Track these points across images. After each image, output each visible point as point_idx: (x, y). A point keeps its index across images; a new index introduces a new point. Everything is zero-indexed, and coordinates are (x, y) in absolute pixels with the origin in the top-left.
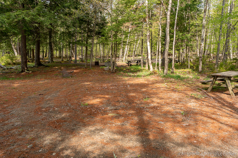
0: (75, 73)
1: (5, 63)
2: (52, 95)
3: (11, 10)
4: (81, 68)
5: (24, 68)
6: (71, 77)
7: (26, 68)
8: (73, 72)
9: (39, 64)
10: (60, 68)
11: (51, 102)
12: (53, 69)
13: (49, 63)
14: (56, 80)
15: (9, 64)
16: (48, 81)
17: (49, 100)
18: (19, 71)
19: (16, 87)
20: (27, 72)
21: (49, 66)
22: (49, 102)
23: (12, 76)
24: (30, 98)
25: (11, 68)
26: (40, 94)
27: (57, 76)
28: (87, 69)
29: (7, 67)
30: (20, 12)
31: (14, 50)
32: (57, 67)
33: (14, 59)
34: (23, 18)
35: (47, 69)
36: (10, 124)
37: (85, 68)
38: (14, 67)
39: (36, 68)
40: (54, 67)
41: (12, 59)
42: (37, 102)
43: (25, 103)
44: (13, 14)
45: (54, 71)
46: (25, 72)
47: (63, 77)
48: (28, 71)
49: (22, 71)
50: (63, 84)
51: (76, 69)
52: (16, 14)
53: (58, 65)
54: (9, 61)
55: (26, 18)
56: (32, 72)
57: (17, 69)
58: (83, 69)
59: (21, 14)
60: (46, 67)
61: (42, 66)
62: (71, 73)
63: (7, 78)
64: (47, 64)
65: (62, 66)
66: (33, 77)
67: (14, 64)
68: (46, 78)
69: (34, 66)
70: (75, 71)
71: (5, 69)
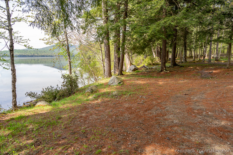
0: (215, 74)
1: (147, 64)
2: (198, 96)
3: (159, 19)
4: (221, 68)
5: (163, 68)
6: (211, 78)
7: (164, 68)
8: (212, 72)
9: (175, 64)
10: (195, 68)
11: (200, 104)
12: (188, 69)
13: (183, 64)
14: (195, 80)
15: (150, 64)
16: (187, 81)
17: (197, 101)
18: (158, 71)
19: (161, 85)
20: (165, 72)
21: (184, 66)
22: (197, 104)
23: (154, 75)
24: (177, 97)
25: (152, 68)
26: (186, 94)
27: (194, 76)
28: (230, 69)
29: (149, 67)
30: (167, 19)
31: (153, 53)
32: (191, 67)
33: (154, 60)
34: (170, 24)
35: (182, 69)
36: (170, 120)
37: (227, 68)
38: (154, 67)
39: (172, 68)
40: (189, 67)
41: (152, 61)
42: (186, 102)
43: (175, 101)
44: (162, 22)
45: (190, 71)
46: (163, 71)
47: (202, 78)
48: (166, 70)
49: (162, 71)
50: (205, 85)
51: (215, 69)
52: (164, 21)
53: (192, 65)
54: (150, 62)
55: (172, 23)
56: (170, 72)
57: (156, 69)
58: (225, 69)
59: (168, 21)
60: (181, 67)
61: (177, 66)
62: (210, 73)
63: (151, 76)
64: (181, 64)
65: (197, 66)
66: (172, 77)
67: (154, 64)
68: (184, 78)
69: (170, 66)
70: (214, 71)
71: (147, 69)
